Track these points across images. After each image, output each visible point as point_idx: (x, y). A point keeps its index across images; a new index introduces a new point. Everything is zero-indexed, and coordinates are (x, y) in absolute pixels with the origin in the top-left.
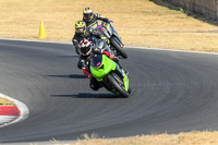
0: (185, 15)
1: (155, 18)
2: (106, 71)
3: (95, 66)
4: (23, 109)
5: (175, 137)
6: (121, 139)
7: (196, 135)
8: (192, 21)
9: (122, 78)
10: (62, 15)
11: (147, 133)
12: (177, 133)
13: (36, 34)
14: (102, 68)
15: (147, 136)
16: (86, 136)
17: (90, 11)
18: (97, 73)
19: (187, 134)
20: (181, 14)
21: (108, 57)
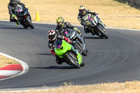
0: (129, 7)
1: (111, 8)
2: (64, 51)
5: (123, 84)
6: (88, 85)
7: (136, 83)
9: (76, 55)
11: (105, 82)
12: (124, 82)
14: (62, 49)
15: (105, 84)
16: (65, 83)
20: (127, 5)
21: (67, 41)
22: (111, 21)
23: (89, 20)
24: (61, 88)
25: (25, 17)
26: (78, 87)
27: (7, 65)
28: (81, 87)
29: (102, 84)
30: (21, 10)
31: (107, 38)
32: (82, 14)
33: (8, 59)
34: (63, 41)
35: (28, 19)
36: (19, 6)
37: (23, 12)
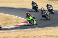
3: (28, 18)
22: (57, 8)
25: (36, 8)
32: (48, 5)
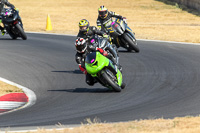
0: (179, 10)
1: (152, 12)
2: (100, 67)
3: (90, 62)
4: (31, 96)
5: (170, 121)
6: (121, 123)
7: (190, 120)
8: (187, 16)
9: (115, 73)
10: (67, 9)
11: (145, 118)
12: (172, 118)
13: (43, 27)
14: (96, 64)
15: (145, 121)
16: (88, 120)
17: (104, 9)
18: (91, 69)
19: (182, 119)
20: (176, 9)
21: (102, 54)
23: (113, 26)
24: (82, 127)
25: (14, 23)
26: (106, 125)
27: (5, 93)
28: (111, 125)
29: (141, 121)
30: (9, 14)
31: (137, 51)
33: (7, 85)
34: (98, 53)
35: (18, 25)
36: (5, 7)
37: (12, 17)
